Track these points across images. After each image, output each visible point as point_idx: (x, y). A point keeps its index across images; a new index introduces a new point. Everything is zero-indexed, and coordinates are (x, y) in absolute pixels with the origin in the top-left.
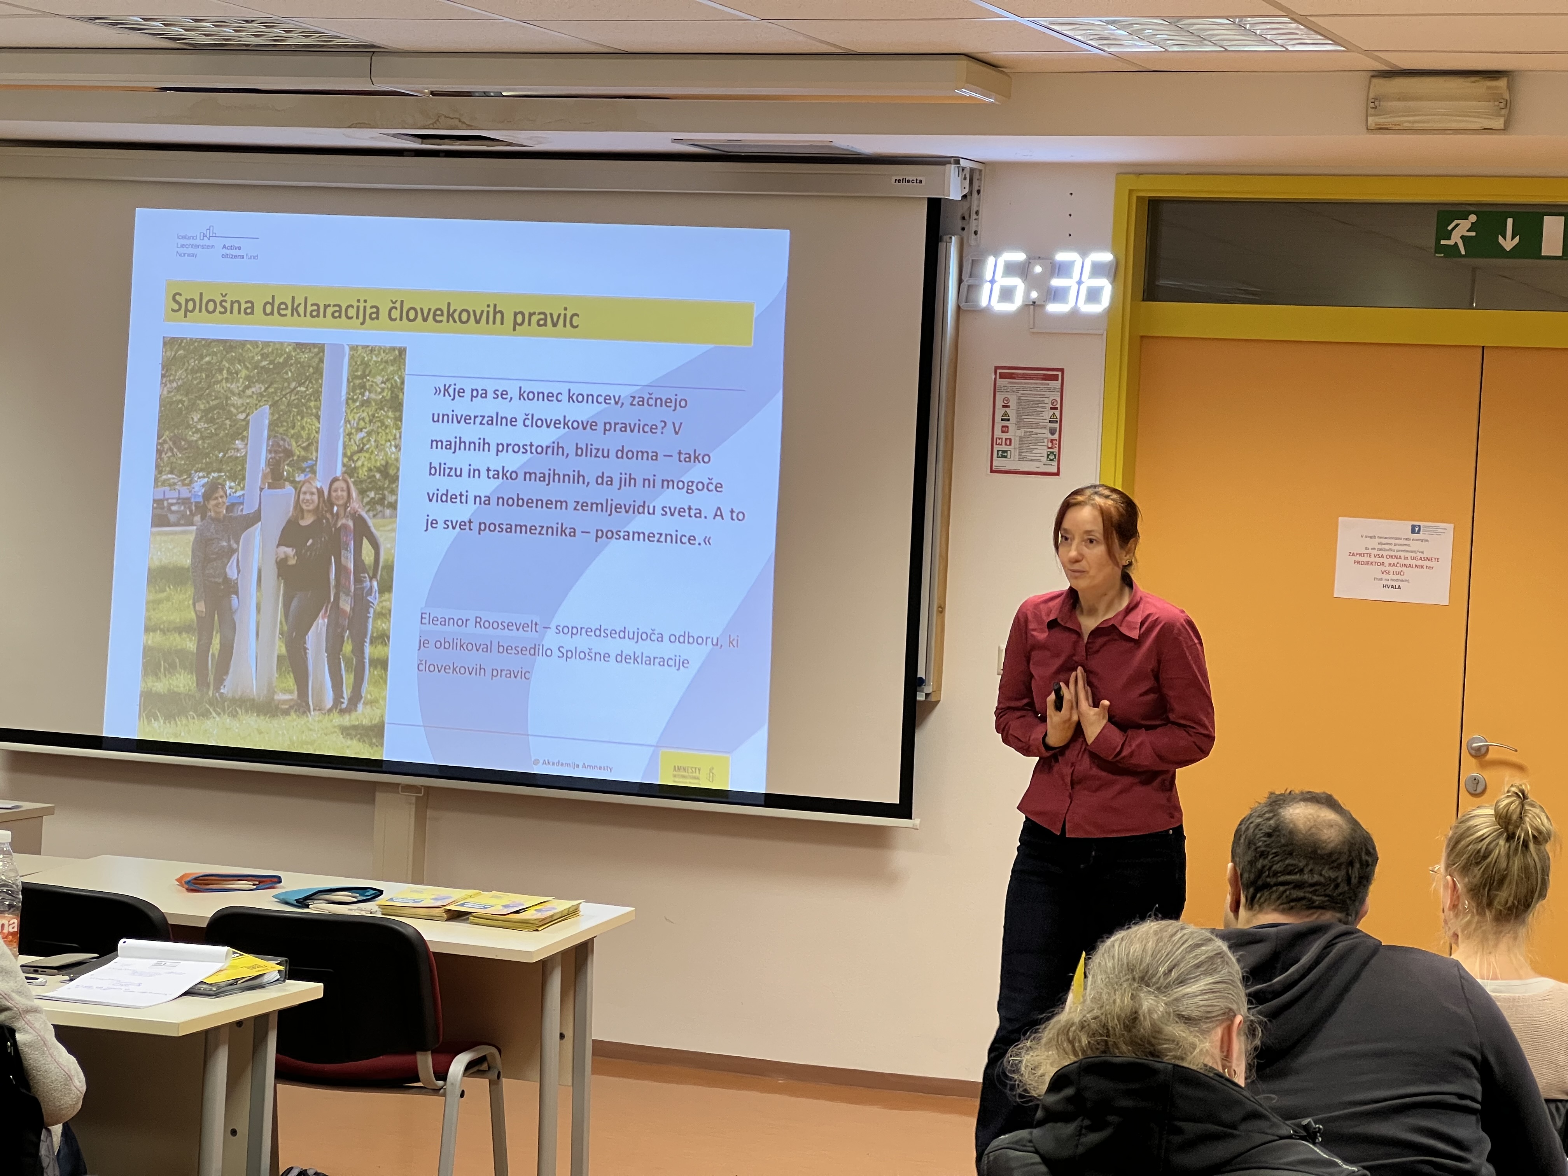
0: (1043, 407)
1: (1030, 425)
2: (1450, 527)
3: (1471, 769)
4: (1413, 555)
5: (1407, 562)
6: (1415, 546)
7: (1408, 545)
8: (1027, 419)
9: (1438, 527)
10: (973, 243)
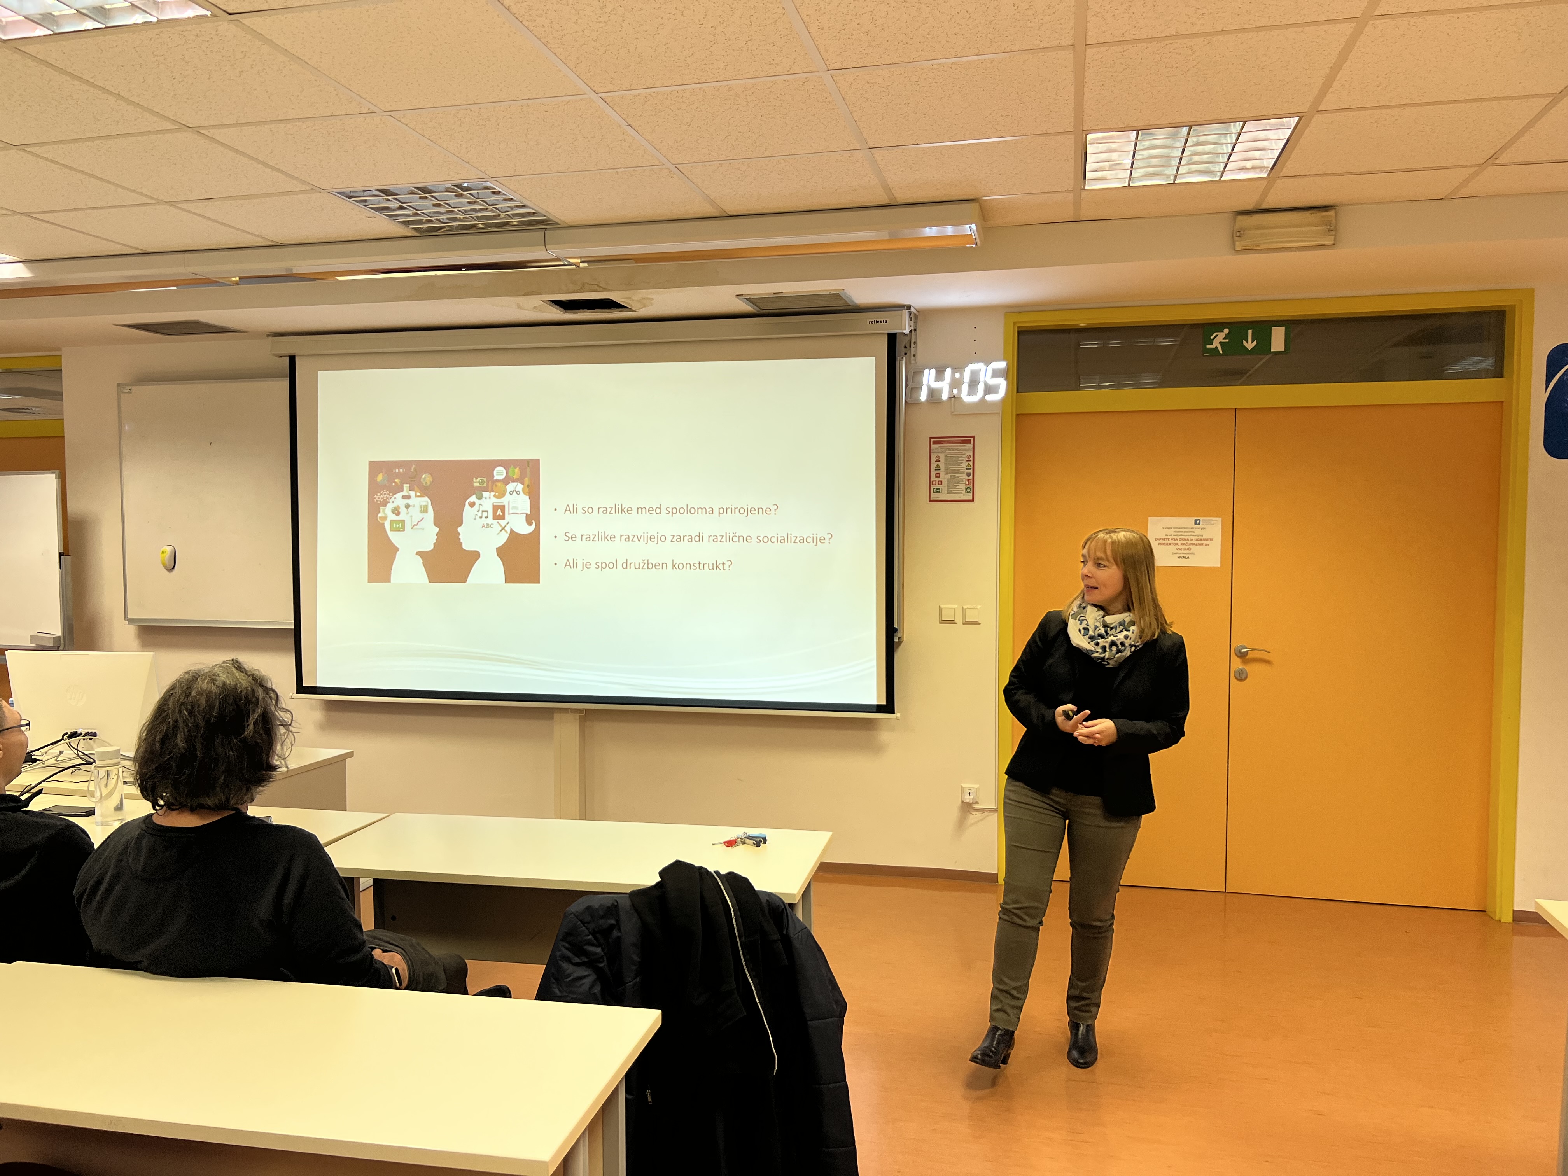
0: (961, 460)
1: (954, 472)
2: (1220, 519)
3: (1237, 664)
4: (1197, 537)
5: (1192, 542)
6: (1197, 532)
7: (1194, 532)
8: (952, 468)
9: (1212, 520)
10: (913, 362)
